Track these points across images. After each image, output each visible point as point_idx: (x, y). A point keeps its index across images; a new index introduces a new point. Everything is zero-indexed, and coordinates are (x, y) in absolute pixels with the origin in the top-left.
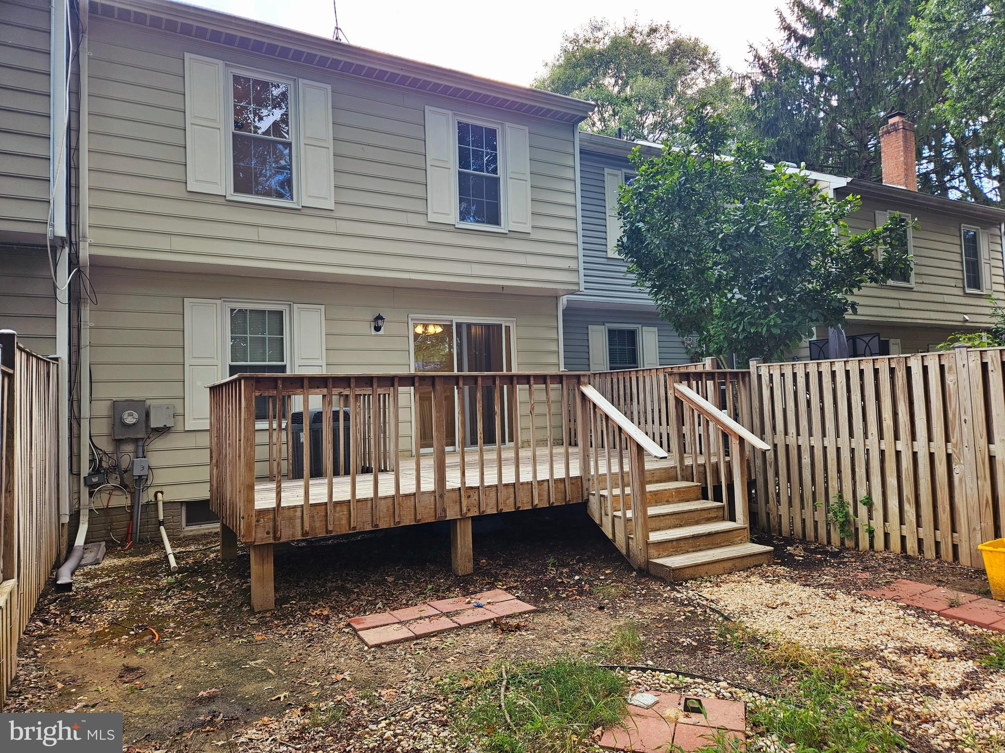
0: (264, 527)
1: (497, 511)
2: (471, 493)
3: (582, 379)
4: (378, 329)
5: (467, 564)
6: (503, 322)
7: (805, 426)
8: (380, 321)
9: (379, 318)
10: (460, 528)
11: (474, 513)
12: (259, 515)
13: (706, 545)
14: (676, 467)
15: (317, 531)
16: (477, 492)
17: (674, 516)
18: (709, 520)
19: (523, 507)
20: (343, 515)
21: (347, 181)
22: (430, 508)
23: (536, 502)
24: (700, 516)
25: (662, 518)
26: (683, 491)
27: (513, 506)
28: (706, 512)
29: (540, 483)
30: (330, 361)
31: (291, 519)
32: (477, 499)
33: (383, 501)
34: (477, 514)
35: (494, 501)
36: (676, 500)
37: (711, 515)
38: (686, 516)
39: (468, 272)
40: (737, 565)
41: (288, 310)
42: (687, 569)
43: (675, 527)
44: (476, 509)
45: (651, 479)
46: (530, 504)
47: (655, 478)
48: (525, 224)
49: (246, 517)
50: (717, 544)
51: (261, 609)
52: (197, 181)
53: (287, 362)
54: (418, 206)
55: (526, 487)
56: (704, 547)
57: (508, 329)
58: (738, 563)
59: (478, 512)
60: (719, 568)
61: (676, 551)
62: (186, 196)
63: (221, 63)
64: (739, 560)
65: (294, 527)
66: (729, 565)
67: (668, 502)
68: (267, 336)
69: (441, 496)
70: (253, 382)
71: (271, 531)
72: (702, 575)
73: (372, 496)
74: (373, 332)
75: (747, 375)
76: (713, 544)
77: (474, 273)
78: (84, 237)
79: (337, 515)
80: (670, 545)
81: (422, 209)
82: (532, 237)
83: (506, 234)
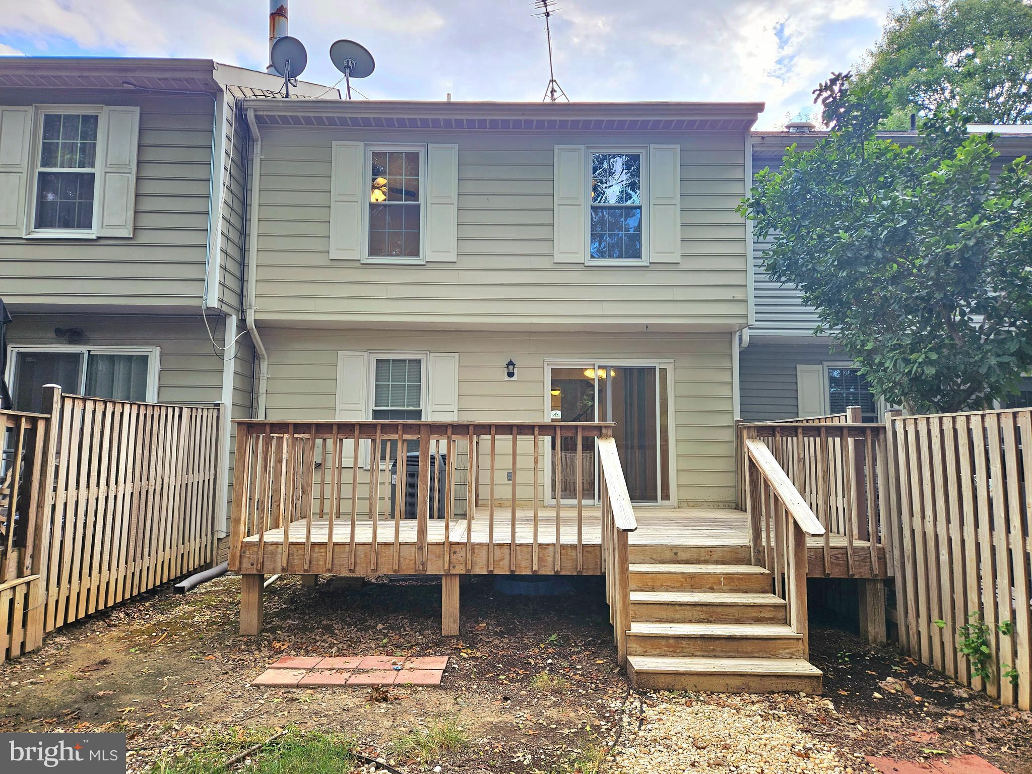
0: (249, 558)
1: (488, 571)
2: (458, 549)
3: (604, 431)
4: (511, 375)
5: (452, 625)
6: (657, 363)
7: (941, 507)
8: (511, 367)
9: (511, 363)
10: (446, 585)
11: (460, 570)
12: (246, 547)
13: (726, 652)
14: (749, 547)
15: (296, 569)
16: (464, 549)
17: (699, 608)
18: (759, 621)
19: (521, 571)
20: (321, 556)
21: (470, 232)
22: (411, 560)
23: (535, 568)
24: (743, 613)
25: (677, 607)
26: (738, 579)
27: (507, 569)
28: (755, 609)
29: (542, 547)
30: (462, 407)
31: (274, 554)
32: (464, 556)
33: (361, 547)
34: (463, 572)
35: (485, 562)
36: (725, 588)
37: (762, 615)
38: (719, 610)
39: (600, 312)
40: (751, 684)
41: (425, 359)
42: (662, 676)
43: (700, 621)
44: (462, 567)
45: (707, 558)
46: (529, 569)
47: (715, 558)
48: (672, 253)
49: (232, 547)
50: (746, 653)
51: (244, 633)
52: (337, 249)
53: (422, 407)
54: (543, 248)
55: (525, 549)
56: (722, 654)
57: (663, 371)
58: (754, 683)
59: (464, 570)
60: (720, 683)
61: (675, 652)
62: (328, 263)
63: (361, 144)
64: (756, 679)
65: (275, 562)
66: (738, 682)
67: (712, 589)
68: (407, 383)
69: (421, 549)
70: (245, 427)
71: (255, 563)
72: (687, 688)
73: (348, 540)
74: (506, 378)
75: (882, 432)
76: (738, 652)
77: (606, 312)
78: (250, 306)
79: (315, 555)
80: (664, 642)
81: (547, 251)
82: (681, 267)
83: (648, 267)
